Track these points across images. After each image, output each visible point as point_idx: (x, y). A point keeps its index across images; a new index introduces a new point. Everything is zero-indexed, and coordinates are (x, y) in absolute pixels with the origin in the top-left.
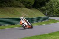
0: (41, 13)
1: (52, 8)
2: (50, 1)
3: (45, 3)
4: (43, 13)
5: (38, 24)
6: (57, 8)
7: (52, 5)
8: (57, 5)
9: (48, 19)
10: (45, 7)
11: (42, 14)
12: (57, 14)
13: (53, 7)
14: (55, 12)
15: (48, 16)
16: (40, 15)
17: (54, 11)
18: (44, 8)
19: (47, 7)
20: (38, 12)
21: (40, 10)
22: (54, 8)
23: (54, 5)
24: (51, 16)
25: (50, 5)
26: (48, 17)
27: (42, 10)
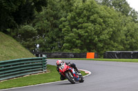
0: (20, 47)
2: (49, 6)
3: (32, 11)
4: (28, 47)
6: (75, 30)
7: (56, 17)
8: (73, 19)
9: (43, 65)
11: (24, 50)
12: (76, 47)
13: (60, 26)
14: (68, 41)
15: (44, 56)
16: (16, 55)
19: (38, 24)
20: (7, 43)
21: (14, 37)
22: (64, 26)
23: (63, 19)
25: (52, 19)
26: (44, 60)
27: (23, 35)
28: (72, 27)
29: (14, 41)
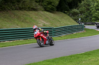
1: (89, 11)
4: (75, 20)
5: (66, 38)
7: (89, 5)
8: (97, 6)
10: (78, 9)
11: (73, 21)
13: (91, 10)
14: (94, 17)
15: (83, 24)
16: (69, 23)
17: (93, 15)
18: (75, 10)
19: (80, 9)
20: (65, 18)
23: (92, 6)
24: (89, 25)
26: (83, 26)
27: (73, 14)
28: (97, 10)
29: (68, 17)
